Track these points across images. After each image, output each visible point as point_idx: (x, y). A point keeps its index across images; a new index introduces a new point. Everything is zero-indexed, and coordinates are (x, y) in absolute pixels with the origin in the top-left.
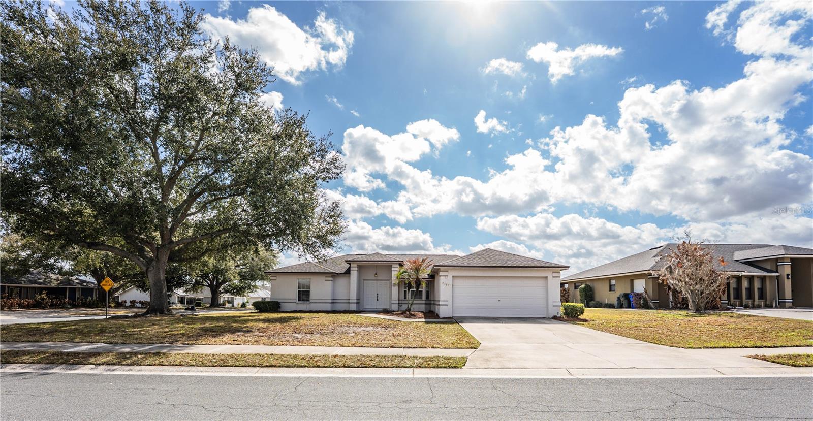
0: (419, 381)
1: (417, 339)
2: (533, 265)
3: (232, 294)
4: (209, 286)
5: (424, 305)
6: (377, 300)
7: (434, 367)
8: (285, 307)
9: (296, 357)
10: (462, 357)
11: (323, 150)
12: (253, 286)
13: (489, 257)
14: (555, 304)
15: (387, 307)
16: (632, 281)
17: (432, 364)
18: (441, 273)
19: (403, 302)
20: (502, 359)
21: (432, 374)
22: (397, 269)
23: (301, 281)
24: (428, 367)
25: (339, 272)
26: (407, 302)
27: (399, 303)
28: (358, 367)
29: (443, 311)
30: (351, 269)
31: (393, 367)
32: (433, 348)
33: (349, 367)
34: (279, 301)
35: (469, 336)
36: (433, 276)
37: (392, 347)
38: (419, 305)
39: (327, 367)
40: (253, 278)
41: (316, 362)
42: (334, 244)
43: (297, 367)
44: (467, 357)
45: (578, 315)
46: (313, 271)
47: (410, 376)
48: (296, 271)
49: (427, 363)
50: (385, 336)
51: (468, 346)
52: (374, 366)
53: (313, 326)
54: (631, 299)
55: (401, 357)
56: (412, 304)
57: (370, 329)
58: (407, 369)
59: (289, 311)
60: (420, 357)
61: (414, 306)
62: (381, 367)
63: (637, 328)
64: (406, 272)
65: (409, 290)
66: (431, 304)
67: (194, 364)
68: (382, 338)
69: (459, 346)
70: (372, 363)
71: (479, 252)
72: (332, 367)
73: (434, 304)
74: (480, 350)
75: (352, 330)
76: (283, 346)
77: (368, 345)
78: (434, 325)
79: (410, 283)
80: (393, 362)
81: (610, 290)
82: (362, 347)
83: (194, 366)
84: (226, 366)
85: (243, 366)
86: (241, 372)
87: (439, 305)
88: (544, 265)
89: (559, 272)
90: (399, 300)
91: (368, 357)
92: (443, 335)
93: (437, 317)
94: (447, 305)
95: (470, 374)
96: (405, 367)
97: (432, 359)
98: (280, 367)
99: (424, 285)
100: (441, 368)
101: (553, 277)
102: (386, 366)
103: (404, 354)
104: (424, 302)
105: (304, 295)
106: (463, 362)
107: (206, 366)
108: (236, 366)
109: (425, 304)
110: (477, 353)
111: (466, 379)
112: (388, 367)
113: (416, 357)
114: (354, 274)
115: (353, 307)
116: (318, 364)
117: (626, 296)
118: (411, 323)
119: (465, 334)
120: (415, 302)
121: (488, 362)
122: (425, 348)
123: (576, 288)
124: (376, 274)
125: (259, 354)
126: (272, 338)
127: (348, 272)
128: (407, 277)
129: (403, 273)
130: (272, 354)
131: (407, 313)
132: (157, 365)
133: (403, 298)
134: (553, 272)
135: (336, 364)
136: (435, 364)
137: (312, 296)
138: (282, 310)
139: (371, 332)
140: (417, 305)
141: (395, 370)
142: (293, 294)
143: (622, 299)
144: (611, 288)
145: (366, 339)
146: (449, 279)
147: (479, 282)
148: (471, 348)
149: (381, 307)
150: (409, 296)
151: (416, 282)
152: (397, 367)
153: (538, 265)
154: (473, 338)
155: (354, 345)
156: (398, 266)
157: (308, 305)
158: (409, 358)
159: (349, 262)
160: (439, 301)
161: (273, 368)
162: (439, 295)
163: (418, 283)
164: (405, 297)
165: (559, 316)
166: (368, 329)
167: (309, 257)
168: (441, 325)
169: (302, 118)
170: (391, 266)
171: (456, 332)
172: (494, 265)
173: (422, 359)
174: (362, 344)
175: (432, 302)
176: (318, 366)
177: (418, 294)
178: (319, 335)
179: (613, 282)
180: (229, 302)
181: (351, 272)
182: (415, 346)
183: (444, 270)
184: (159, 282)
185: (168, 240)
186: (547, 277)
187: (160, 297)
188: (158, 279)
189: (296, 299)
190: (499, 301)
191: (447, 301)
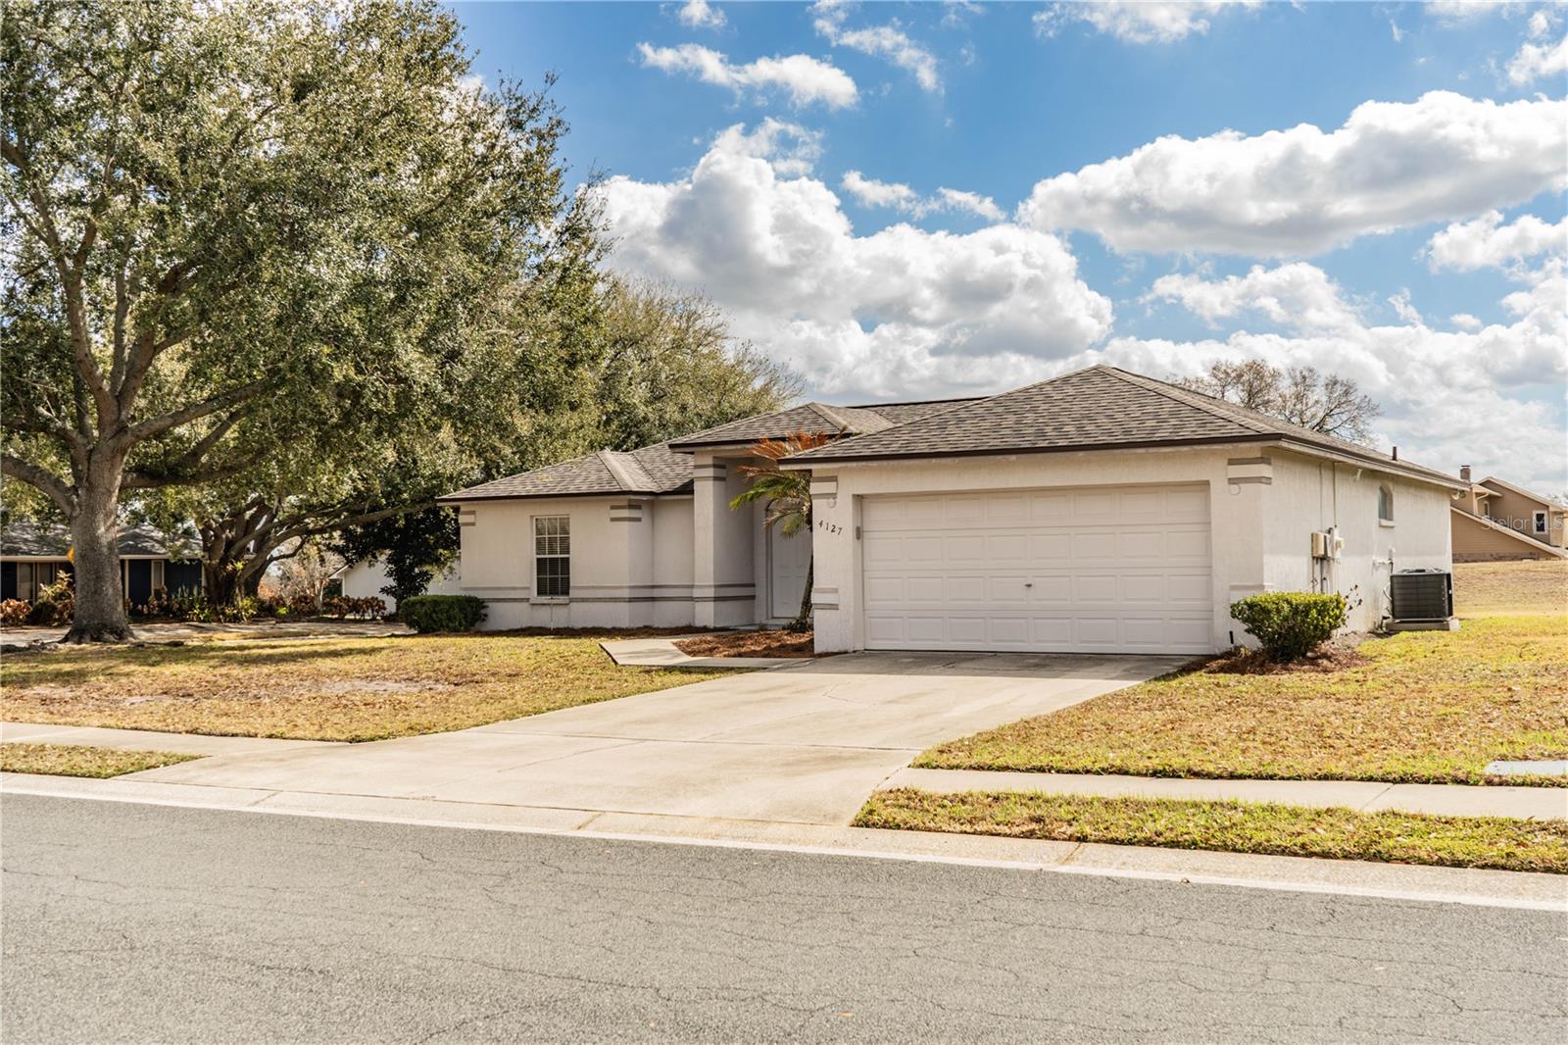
18: (814, 488)
23: (545, 524)
29: (829, 631)
30: (696, 473)
48: (527, 490)
59: (504, 628)
94: (834, 607)
101: (1233, 481)
105: (554, 572)
114: (705, 493)
115: (705, 615)
134: (1232, 462)
137: (576, 577)
142: (525, 572)
146: (845, 504)
147: (953, 514)
157: (562, 610)
160: (813, 590)
181: (696, 486)
183: (824, 475)
184: (93, 550)
185: (112, 425)
186: (1207, 483)
187: (96, 592)
188: (93, 541)
189: (528, 588)
190: (1029, 586)
191: (835, 591)
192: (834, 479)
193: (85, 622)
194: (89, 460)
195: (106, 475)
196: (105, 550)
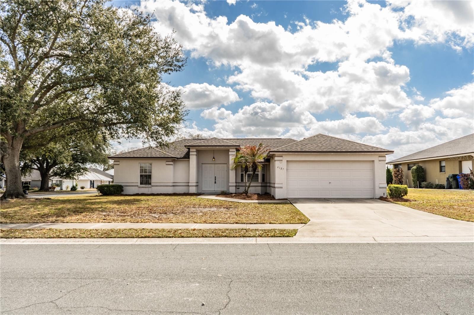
0: (261, 245)
1: (257, 217)
2: (361, 150)
3: (62, 177)
4: (39, 169)
5: (260, 188)
6: (215, 183)
7: (272, 237)
8: (128, 190)
9: (163, 230)
10: (294, 230)
11: (167, 48)
12: (83, 169)
13: (321, 143)
14: (381, 186)
15: (224, 189)
16: (460, 162)
17: (270, 234)
18: (276, 158)
19: (240, 184)
20: (325, 231)
21: (270, 241)
22: (235, 153)
23: (143, 165)
24: (267, 236)
25: (179, 156)
26: (244, 184)
27: (236, 186)
28: (214, 237)
29: (279, 193)
30: (191, 153)
31: (241, 237)
32: (270, 223)
33: (206, 237)
34: (122, 184)
35: (301, 214)
36: (268, 160)
37: (237, 223)
38: (255, 188)
39: (189, 237)
40: (84, 161)
41: (180, 233)
42: (176, 132)
43: (166, 237)
44: (297, 230)
45: (402, 196)
46: (154, 156)
47: (254, 242)
48: (138, 156)
49: (266, 234)
50: (229, 215)
51: (300, 222)
52: (226, 236)
53: (163, 207)
54: (459, 180)
55: (245, 229)
56: (249, 187)
57: (214, 209)
58: (251, 238)
59: (132, 194)
60: (260, 230)
61: (250, 188)
62: (231, 237)
63: (451, 207)
64: (242, 157)
65: (246, 173)
66: (266, 186)
67: (85, 236)
68: (227, 216)
69: (292, 222)
70: (224, 234)
71: (311, 138)
72: (194, 237)
73: (270, 186)
74: (309, 225)
75: (198, 210)
76: (147, 223)
77: (217, 222)
78: (270, 206)
79: (246, 167)
80: (240, 234)
81: (441, 171)
82: (212, 223)
83: (85, 238)
84: (111, 238)
85: (124, 238)
86: (124, 241)
87: (275, 187)
88: (371, 150)
89: (385, 157)
90: (236, 183)
91: (220, 230)
92: (278, 214)
93: (273, 198)
94: (281, 188)
95: (299, 241)
96: (249, 237)
97: (269, 231)
98: (153, 237)
99: (260, 169)
100: (277, 237)
101: (380, 161)
102: (235, 236)
103: (247, 228)
104: (260, 184)
105: (146, 179)
106: (295, 232)
107: (95, 238)
108: (118, 237)
109: (261, 186)
110: (306, 227)
111: (295, 244)
112: (236, 237)
113: (258, 230)
114: (193, 159)
115: (193, 190)
116: (183, 235)
117: (455, 177)
118: (249, 204)
119: (298, 213)
120: (252, 184)
121: (314, 233)
122: (264, 223)
123: (409, 169)
124: (214, 158)
125: (133, 229)
126: (134, 217)
127: (187, 156)
128: (244, 161)
129: (240, 158)
130: (143, 229)
131: (246, 195)
132: (56, 238)
133: (240, 181)
134: (379, 157)
135: (196, 235)
136: (272, 234)
137: (154, 180)
138: (124, 193)
139: (216, 212)
140: (254, 188)
141: (242, 239)
142: (136, 178)
143: (451, 180)
144: (441, 169)
145: (214, 217)
146: (284, 164)
147: (311, 166)
148: (302, 223)
149: (220, 189)
150: (246, 178)
151: (253, 166)
152: (243, 237)
153: (366, 150)
154: (304, 216)
155: (205, 222)
156: (235, 150)
157: (150, 189)
158: (252, 230)
159: (189, 147)
160: (275, 184)
161: (148, 238)
162: (275, 178)
163: (255, 167)
164: (242, 180)
165: (385, 196)
166: (212, 209)
167: (153, 144)
168: (276, 205)
169: (147, 17)
170: (228, 151)
171: (290, 211)
172: (325, 150)
173: (262, 231)
174: (212, 221)
175: (268, 185)
176: (183, 237)
177: (254, 177)
178: (172, 215)
179: (443, 164)
180: (57, 185)
181: (191, 157)
182: (256, 222)
183: (279, 155)
184: (14, 168)
185: (22, 129)
186: (373, 161)
187: (15, 182)
188: (14, 166)
189: (138, 183)
190: (330, 183)
191: (282, 184)
192: (282, 156)
193: (12, 192)
194: (13, 140)
195: (19, 145)
196: (17, 169)
